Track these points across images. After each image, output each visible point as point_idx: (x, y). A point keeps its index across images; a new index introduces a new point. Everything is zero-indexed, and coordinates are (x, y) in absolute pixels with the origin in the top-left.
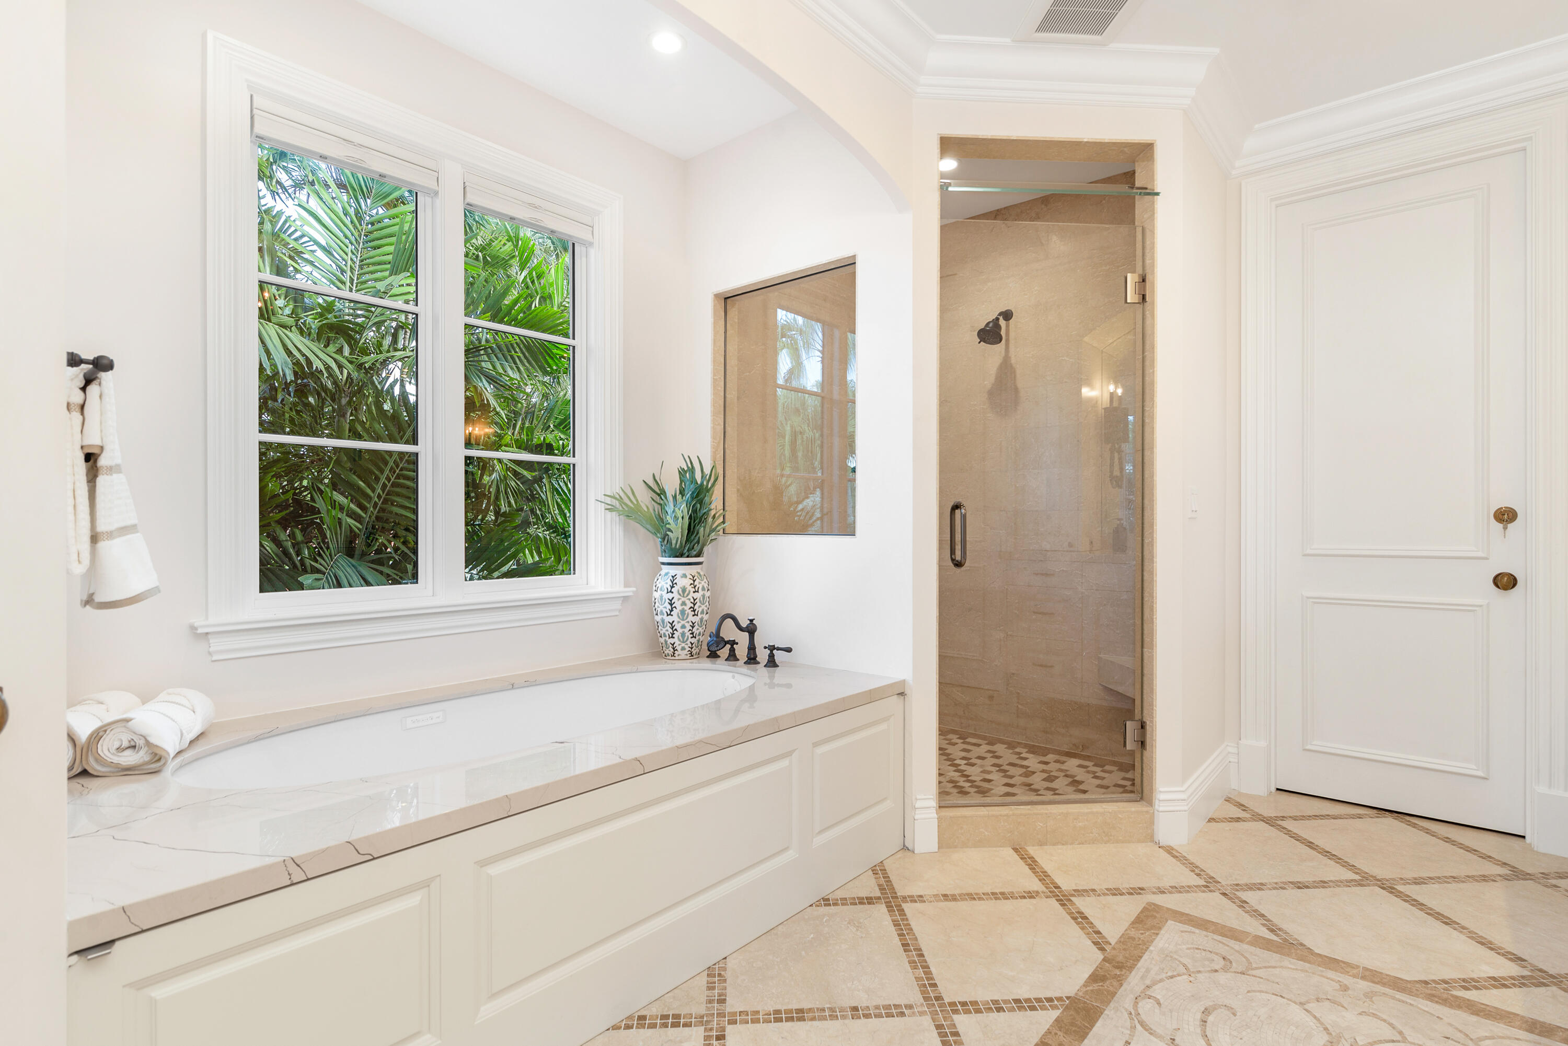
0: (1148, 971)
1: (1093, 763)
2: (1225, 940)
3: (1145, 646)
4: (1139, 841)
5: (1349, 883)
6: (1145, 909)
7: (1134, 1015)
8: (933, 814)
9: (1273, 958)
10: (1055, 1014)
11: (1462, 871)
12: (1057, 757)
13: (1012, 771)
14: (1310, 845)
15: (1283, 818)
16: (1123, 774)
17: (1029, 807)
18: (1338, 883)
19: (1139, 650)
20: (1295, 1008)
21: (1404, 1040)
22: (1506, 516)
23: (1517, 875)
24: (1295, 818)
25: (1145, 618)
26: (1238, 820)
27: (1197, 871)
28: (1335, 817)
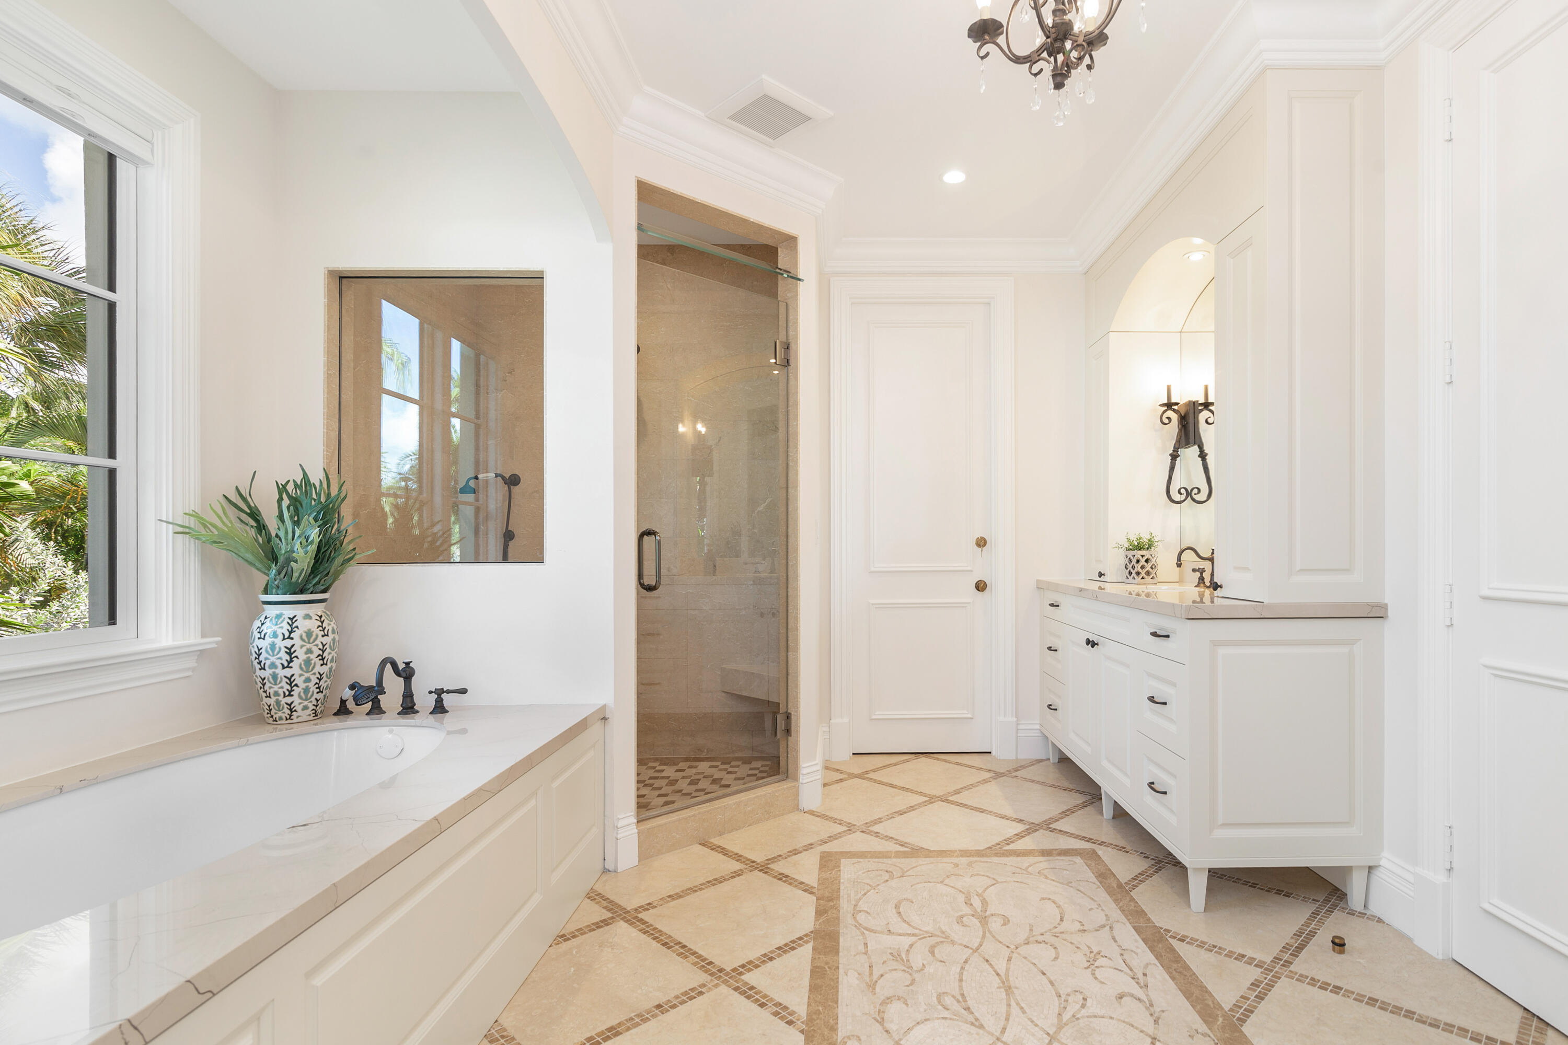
0: (849, 896)
1: (720, 763)
2: (880, 860)
3: (789, 650)
4: (790, 812)
5: (924, 804)
6: (822, 858)
7: (859, 926)
8: (634, 830)
9: (913, 861)
10: (810, 946)
11: (973, 780)
12: (688, 764)
13: (657, 783)
14: (892, 786)
15: (867, 772)
16: (747, 766)
17: (708, 804)
18: (920, 805)
19: (783, 654)
20: (939, 885)
21: (998, 882)
22: (981, 543)
23: (998, 775)
24: (874, 771)
25: (790, 627)
26: (841, 780)
27: (838, 822)
28: (895, 765)
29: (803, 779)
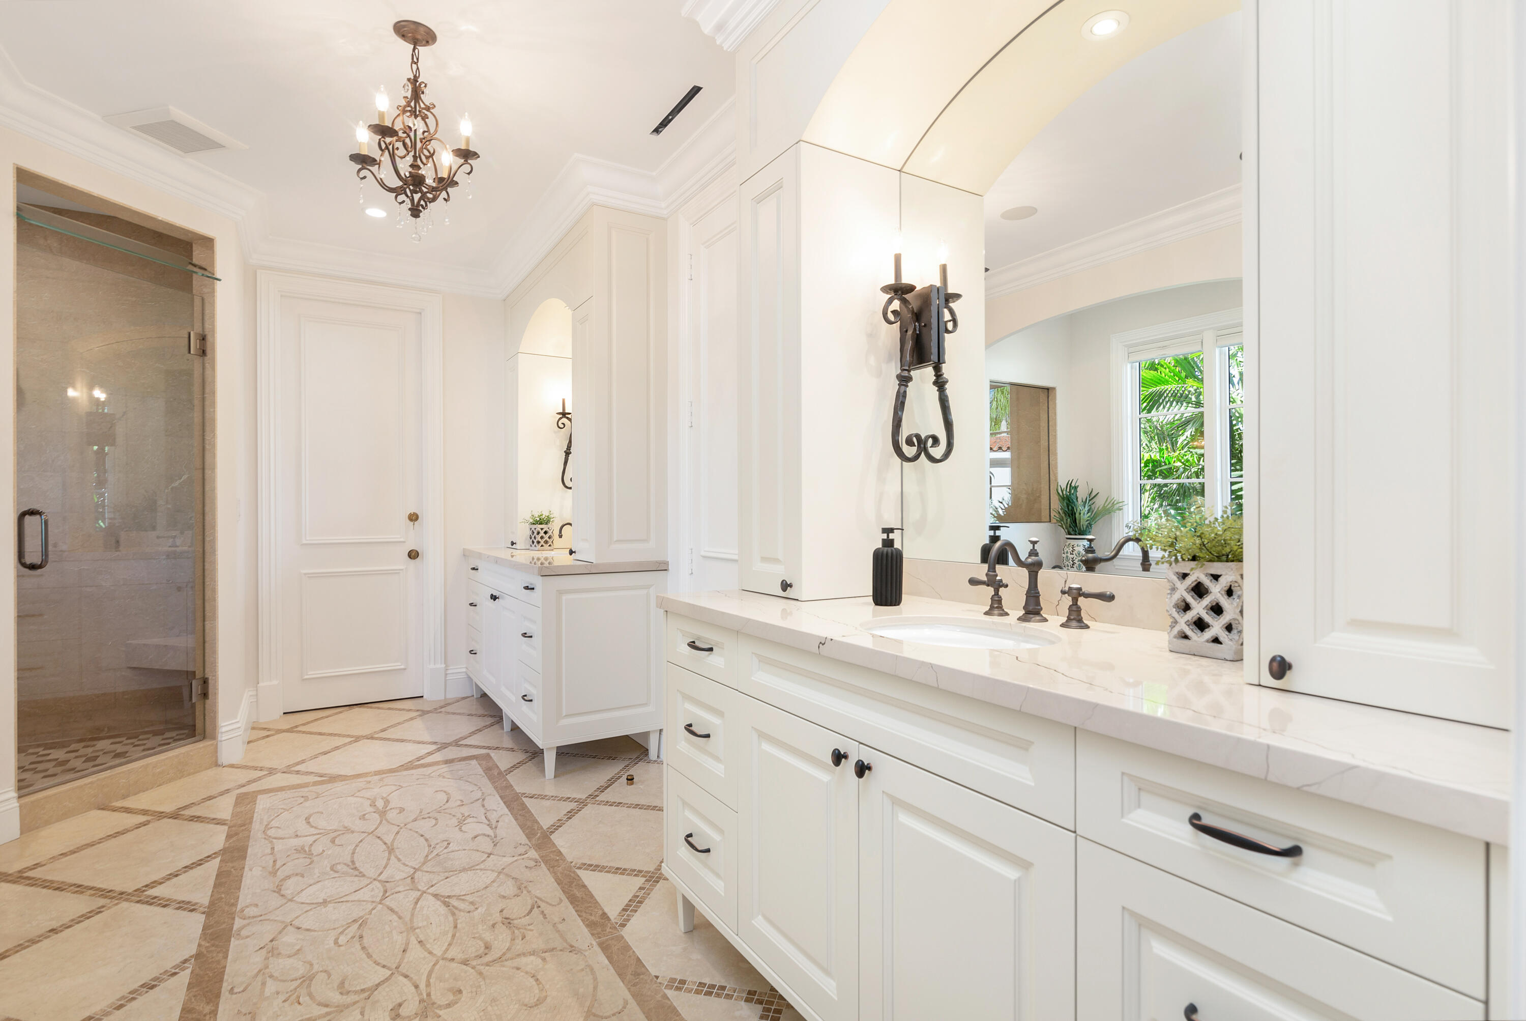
0: (262, 820)
1: (125, 738)
2: (299, 790)
3: (206, 619)
4: (206, 769)
5: (350, 743)
6: (237, 799)
7: (268, 838)
8: (15, 804)
9: (329, 786)
10: (218, 860)
11: (401, 719)
12: (83, 744)
13: (41, 767)
14: (320, 734)
15: (296, 727)
16: (161, 737)
17: (109, 771)
18: (345, 745)
19: (199, 624)
20: (351, 798)
21: (402, 787)
22: (414, 518)
23: (424, 713)
24: (304, 725)
25: (207, 598)
26: (268, 736)
27: (259, 769)
28: (327, 717)
29: (222, 737)
